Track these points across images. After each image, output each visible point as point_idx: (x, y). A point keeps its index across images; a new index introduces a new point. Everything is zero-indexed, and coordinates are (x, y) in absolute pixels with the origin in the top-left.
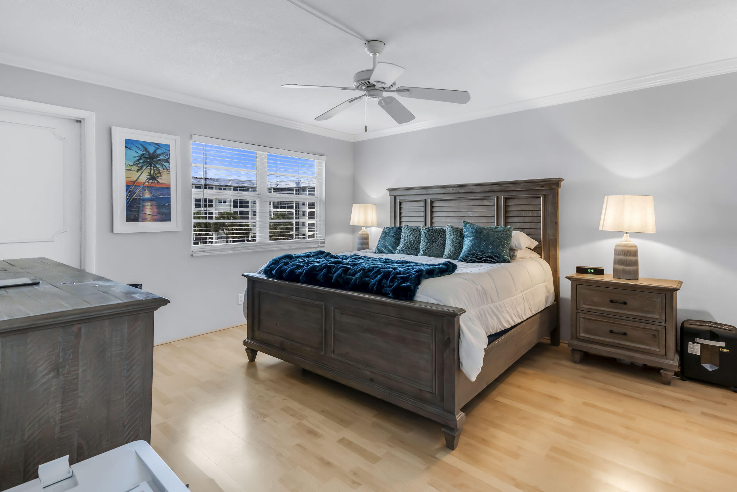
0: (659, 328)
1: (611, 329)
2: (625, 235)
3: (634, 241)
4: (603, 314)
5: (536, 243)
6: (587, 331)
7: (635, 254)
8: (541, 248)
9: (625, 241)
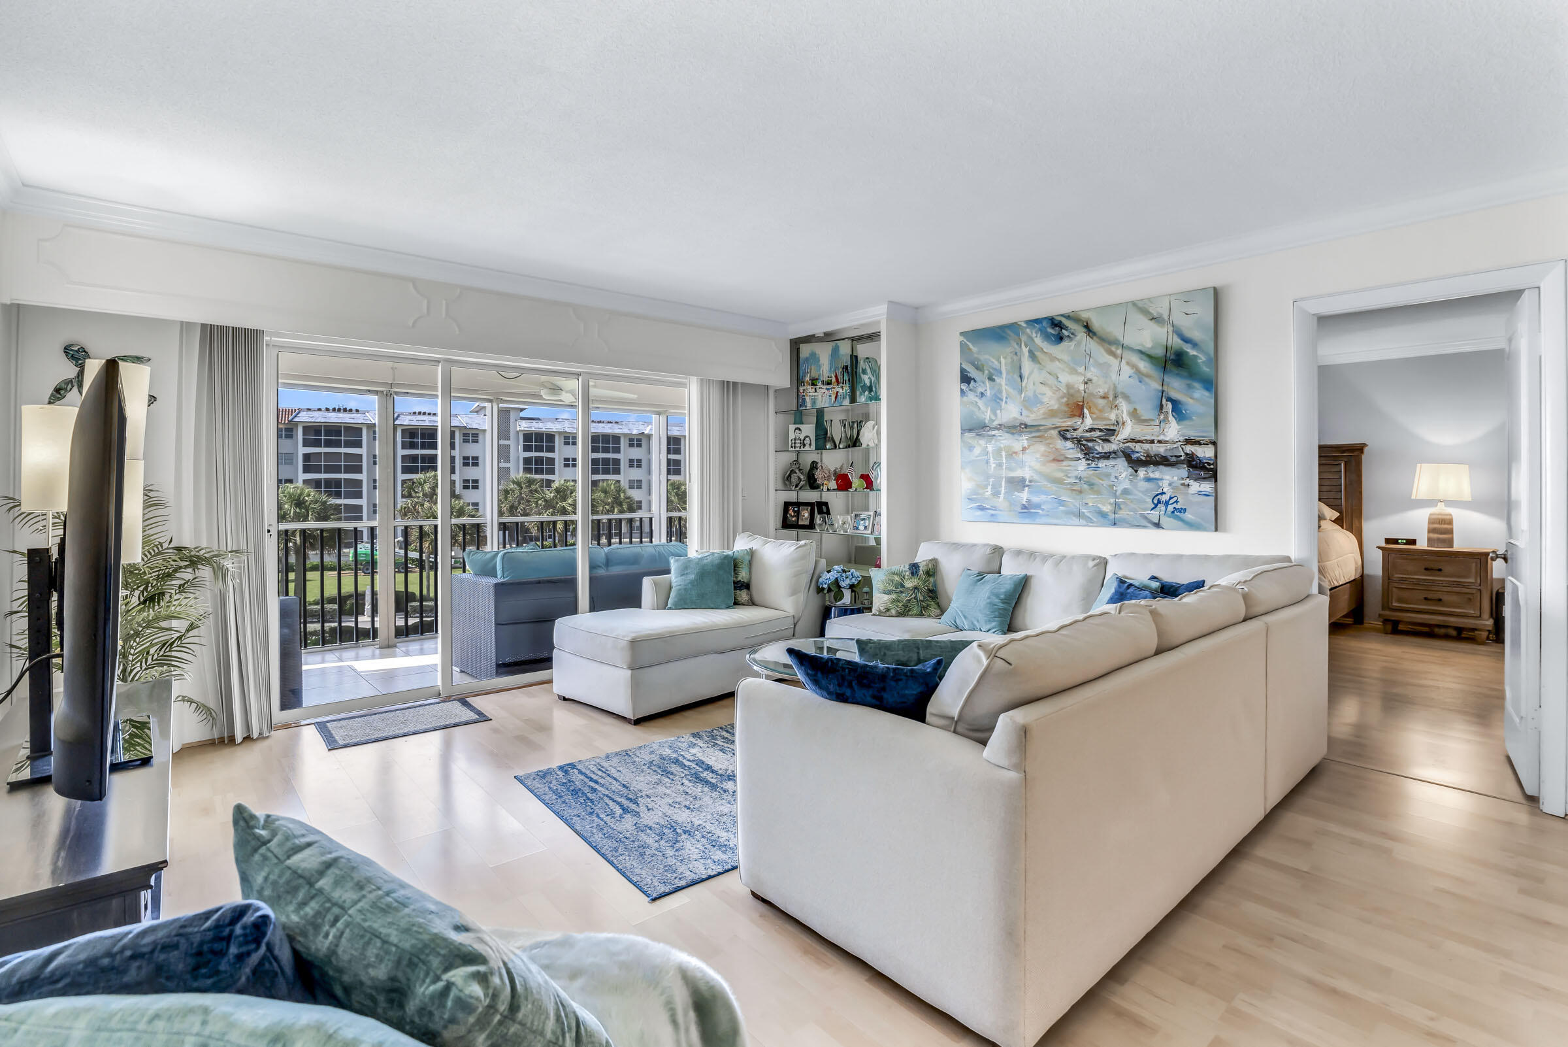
0: (1474, 591)
1: (1426, 596)
2: (1439, 504)
3: (1449, 510)
4: (1418, 582)
5: (1336, 514)
6: (1400, 600)
7: (1450, 522)
8: (1343, 519)
9: (1441, 510)
